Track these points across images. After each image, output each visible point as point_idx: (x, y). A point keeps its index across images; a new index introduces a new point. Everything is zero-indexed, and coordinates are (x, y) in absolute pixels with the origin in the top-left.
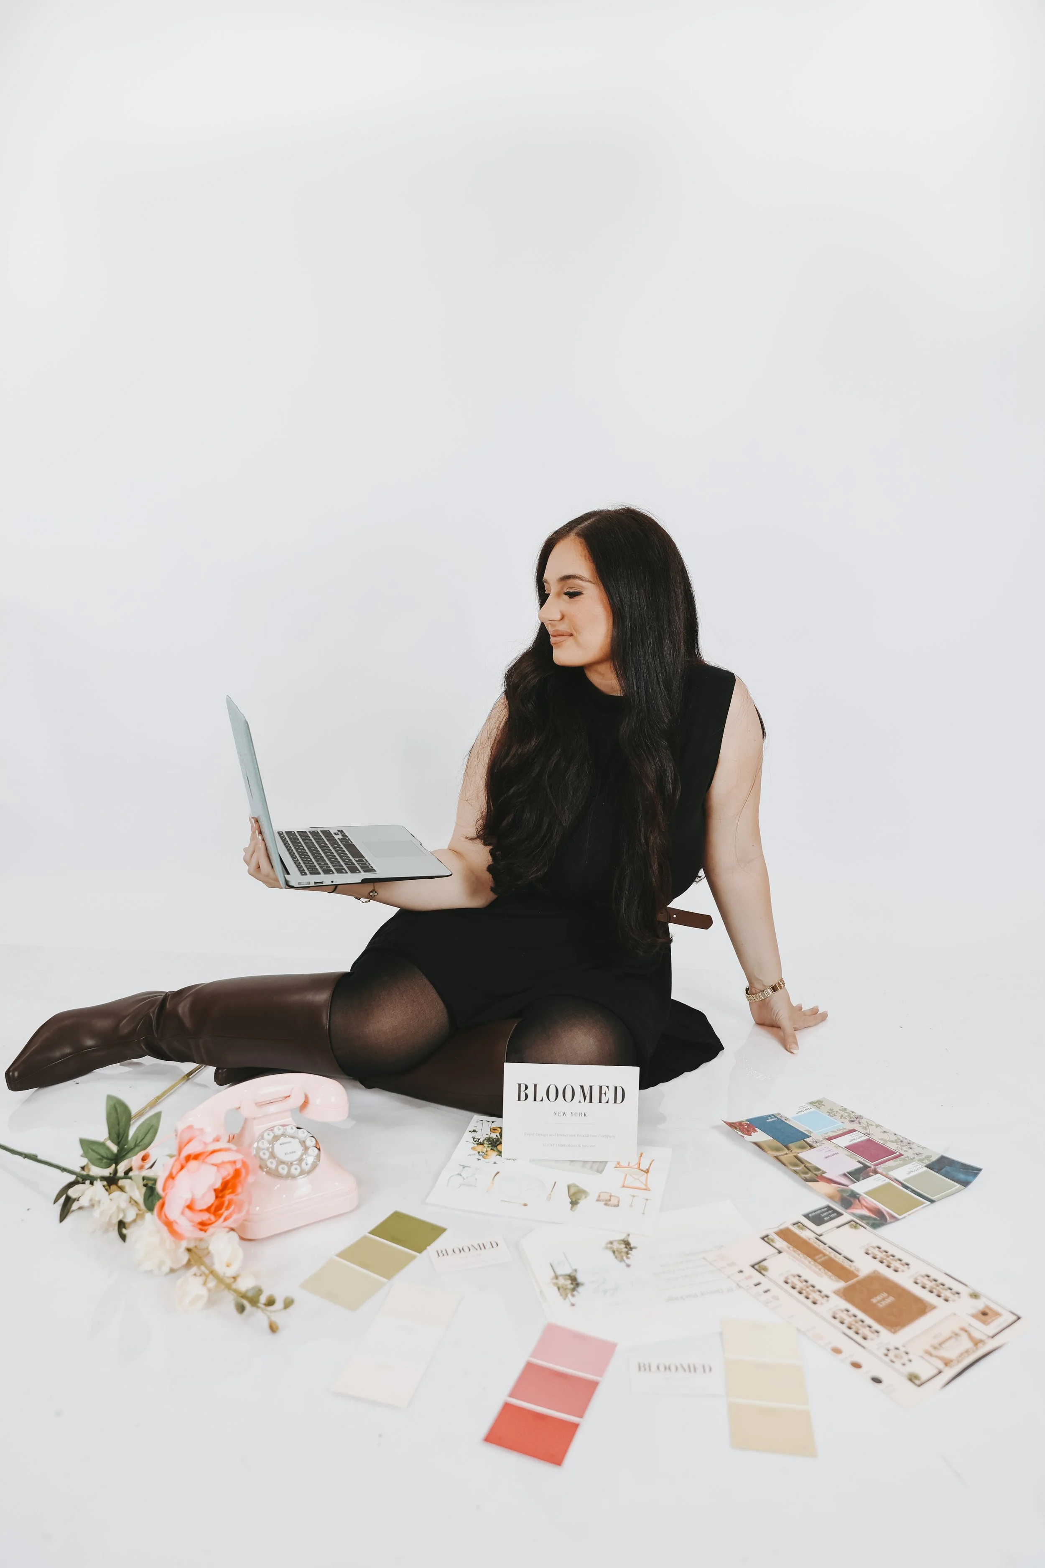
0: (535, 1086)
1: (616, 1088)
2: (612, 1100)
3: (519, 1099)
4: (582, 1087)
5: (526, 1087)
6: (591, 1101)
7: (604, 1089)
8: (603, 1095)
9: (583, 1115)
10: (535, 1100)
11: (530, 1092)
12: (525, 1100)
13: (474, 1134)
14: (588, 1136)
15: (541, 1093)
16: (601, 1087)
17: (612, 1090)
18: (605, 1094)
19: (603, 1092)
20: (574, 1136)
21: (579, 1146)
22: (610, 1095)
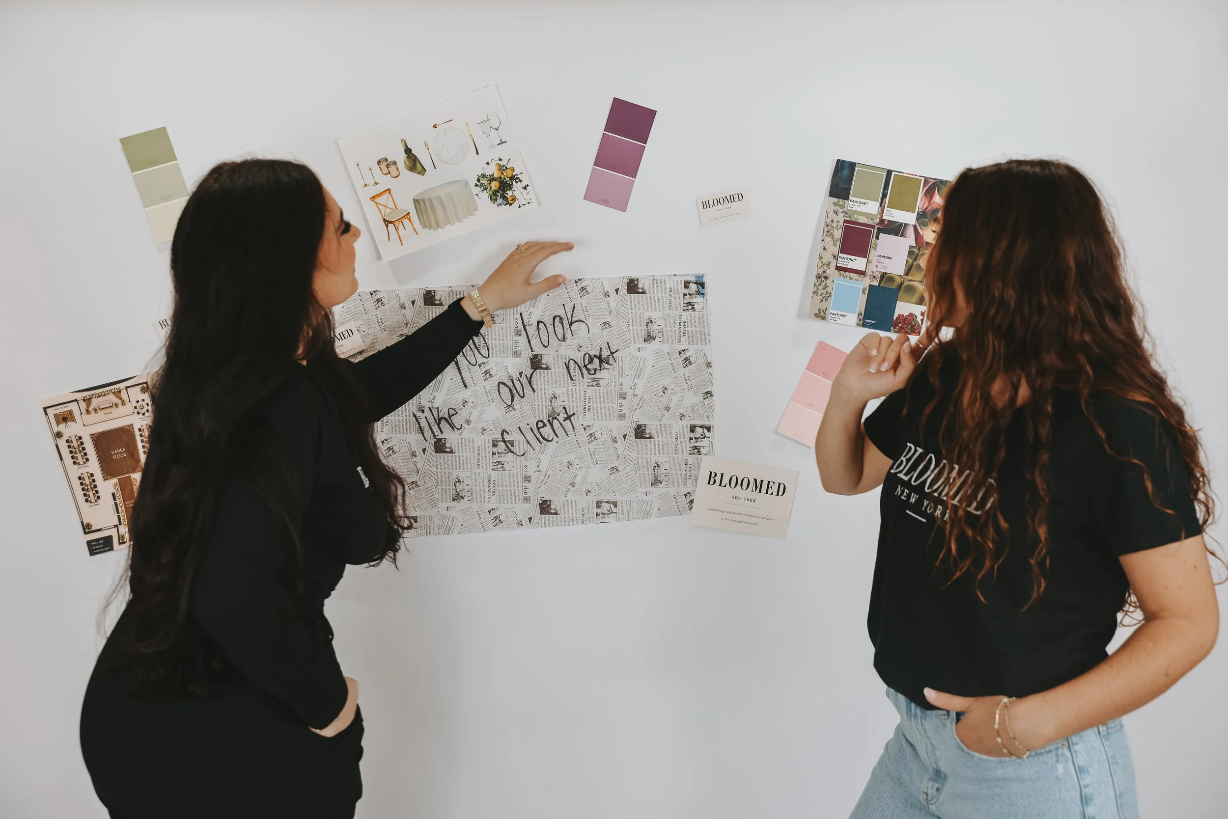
0: (722, 474)
1: (780, 484)
2: (775, 493)
3: (709, 483)
4: (755, 480)
5: (716, 475)
6: (760, 492)
7: (771, 484)
8: (770, 488)
9: (753, 501)
10: (720, 485)
11: (718, 479)
12: (713, 484)
13: (523, 184)
14: (754, 517)
15: (726, 480)
16: (769, 482)
17: (777, 485)
18: (771, 487)
19: (770, 486)
20: (744, 515)
21: (746, 523)
22: (775, 489)
